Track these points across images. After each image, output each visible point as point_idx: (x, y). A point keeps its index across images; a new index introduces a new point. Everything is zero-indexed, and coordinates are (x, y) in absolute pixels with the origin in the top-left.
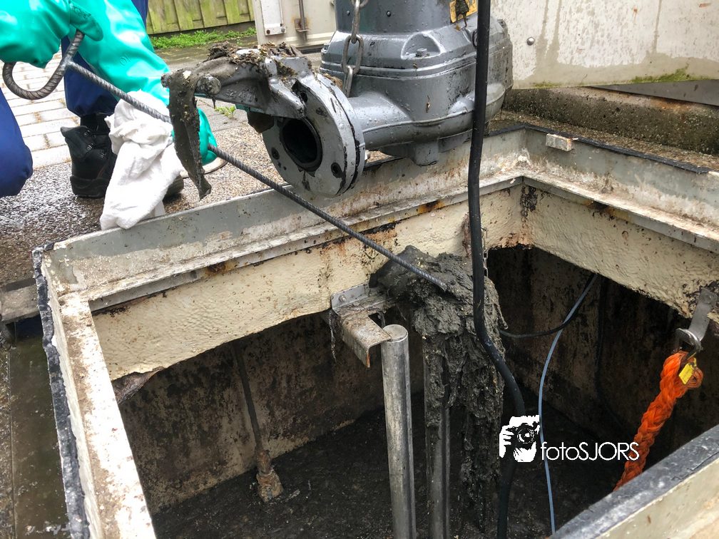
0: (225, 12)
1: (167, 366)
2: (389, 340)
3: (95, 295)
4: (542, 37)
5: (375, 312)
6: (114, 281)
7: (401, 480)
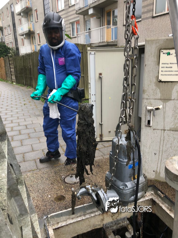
3: (54, 228)
4: (157, 171)
5: (114, 230)
6: (58, 223)
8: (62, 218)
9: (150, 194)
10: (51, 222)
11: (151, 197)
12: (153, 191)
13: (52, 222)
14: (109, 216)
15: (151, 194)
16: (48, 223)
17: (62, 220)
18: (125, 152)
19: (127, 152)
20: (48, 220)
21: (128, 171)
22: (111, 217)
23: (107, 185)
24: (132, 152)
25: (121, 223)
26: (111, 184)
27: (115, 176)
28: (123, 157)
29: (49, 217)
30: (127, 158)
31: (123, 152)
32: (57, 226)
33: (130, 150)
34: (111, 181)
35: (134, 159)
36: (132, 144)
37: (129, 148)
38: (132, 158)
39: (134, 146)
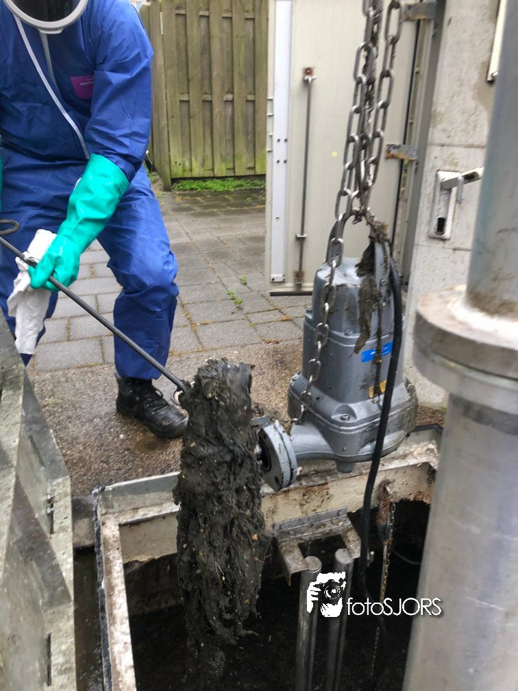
0: (255, 164)
1: (157, 557)
2: (308, 570)
3: (123, 520)
5: (303, 542)
6: (136, 509)
7: (303, 660)
8: (147, 495)
9: (425, 448)
10: (116, 505)
11: (424, 459)
12: (434, 442)
13: (119, 506)
14: (294, 502)
15: (428, 450)
16: (107, 507)
17: (148, 502)
18: (353, 310)
19: (360, 311)
20: (105, 499)
21: (358, 368)
22: (298, 507)
23: (293, 410)
24: (377, 312)
25: (329, 524)
26: (305, 407)
27: (318, 384)
28: (345, 325)
29: (109, 491)
30: (358, 329)
31: (347, 309)
32: (131, 518)
33: (370, 305)
34: (305, 398)
35: (379, 334)
36: (376, 286)
37: (368, 297)
38: (373, 331)
39: (383, 291)
